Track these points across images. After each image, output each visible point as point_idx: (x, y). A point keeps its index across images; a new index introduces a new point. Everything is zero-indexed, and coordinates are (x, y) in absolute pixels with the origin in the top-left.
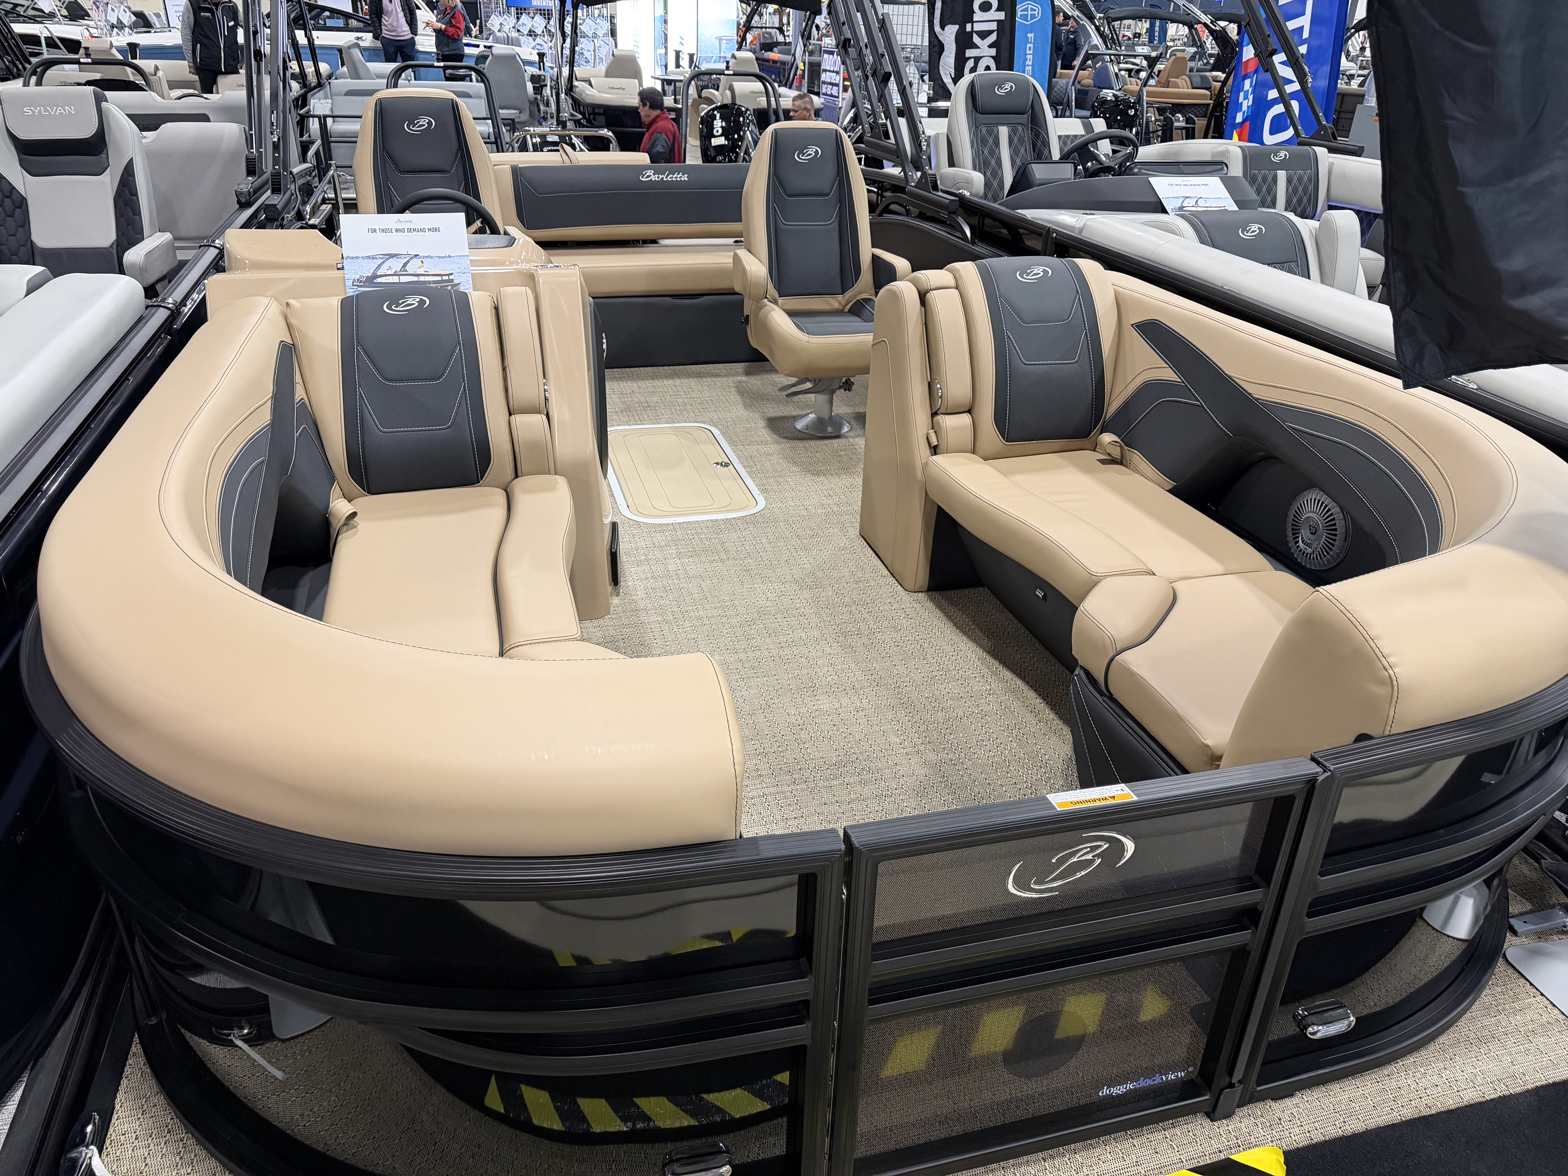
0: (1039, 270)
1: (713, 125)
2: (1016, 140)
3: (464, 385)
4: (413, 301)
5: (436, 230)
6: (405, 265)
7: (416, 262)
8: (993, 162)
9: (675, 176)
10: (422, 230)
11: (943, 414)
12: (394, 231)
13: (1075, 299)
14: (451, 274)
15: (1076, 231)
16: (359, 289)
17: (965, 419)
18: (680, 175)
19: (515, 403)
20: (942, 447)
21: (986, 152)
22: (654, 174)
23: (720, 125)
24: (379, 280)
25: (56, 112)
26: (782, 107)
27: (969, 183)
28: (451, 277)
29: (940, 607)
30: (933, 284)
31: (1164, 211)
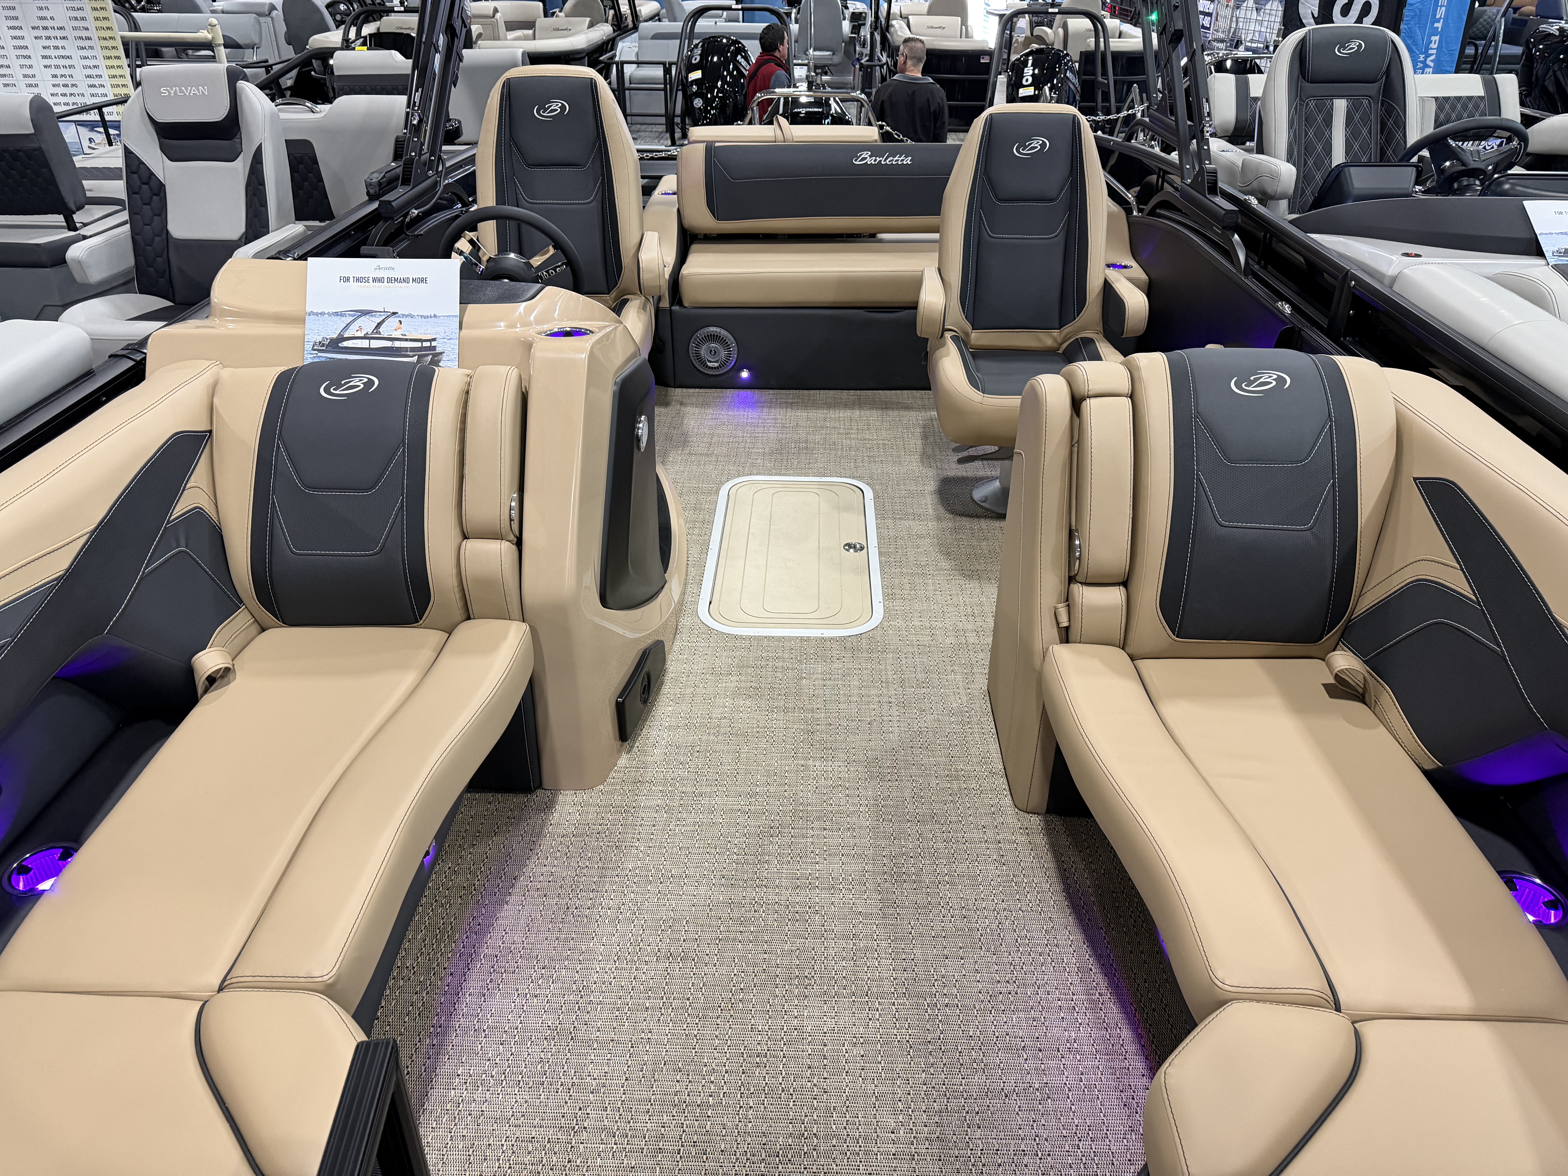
0: (1270, 378)
1: (1023, 73)
2: (1357, 117)
3: (402, 500)
4: (358, 382)
5: (423, 280)
6: (379, 325)
7: (393, 322)
8: (1319, 147)
9: (896, 158)
10: (406, 280)
11: (1081, 583)
12: (371, 281)
13: (1324, 427)
14: (434, 340)
15: (1387, 281)
16: (320, 354)
17: (1115, 596)
18: (902, 158)
19: (469, 527)
20: (1074, 633)
21: (1311, 134)
22: (870, 156)
23: (1031, 72)
24: (346, 344)
25: (190, 93)
26: (1112, 49)
27: (1275, 176)
28: (434, 344)
29: (1054, 847)
30: (1094, 388)
31: (1539, 253)
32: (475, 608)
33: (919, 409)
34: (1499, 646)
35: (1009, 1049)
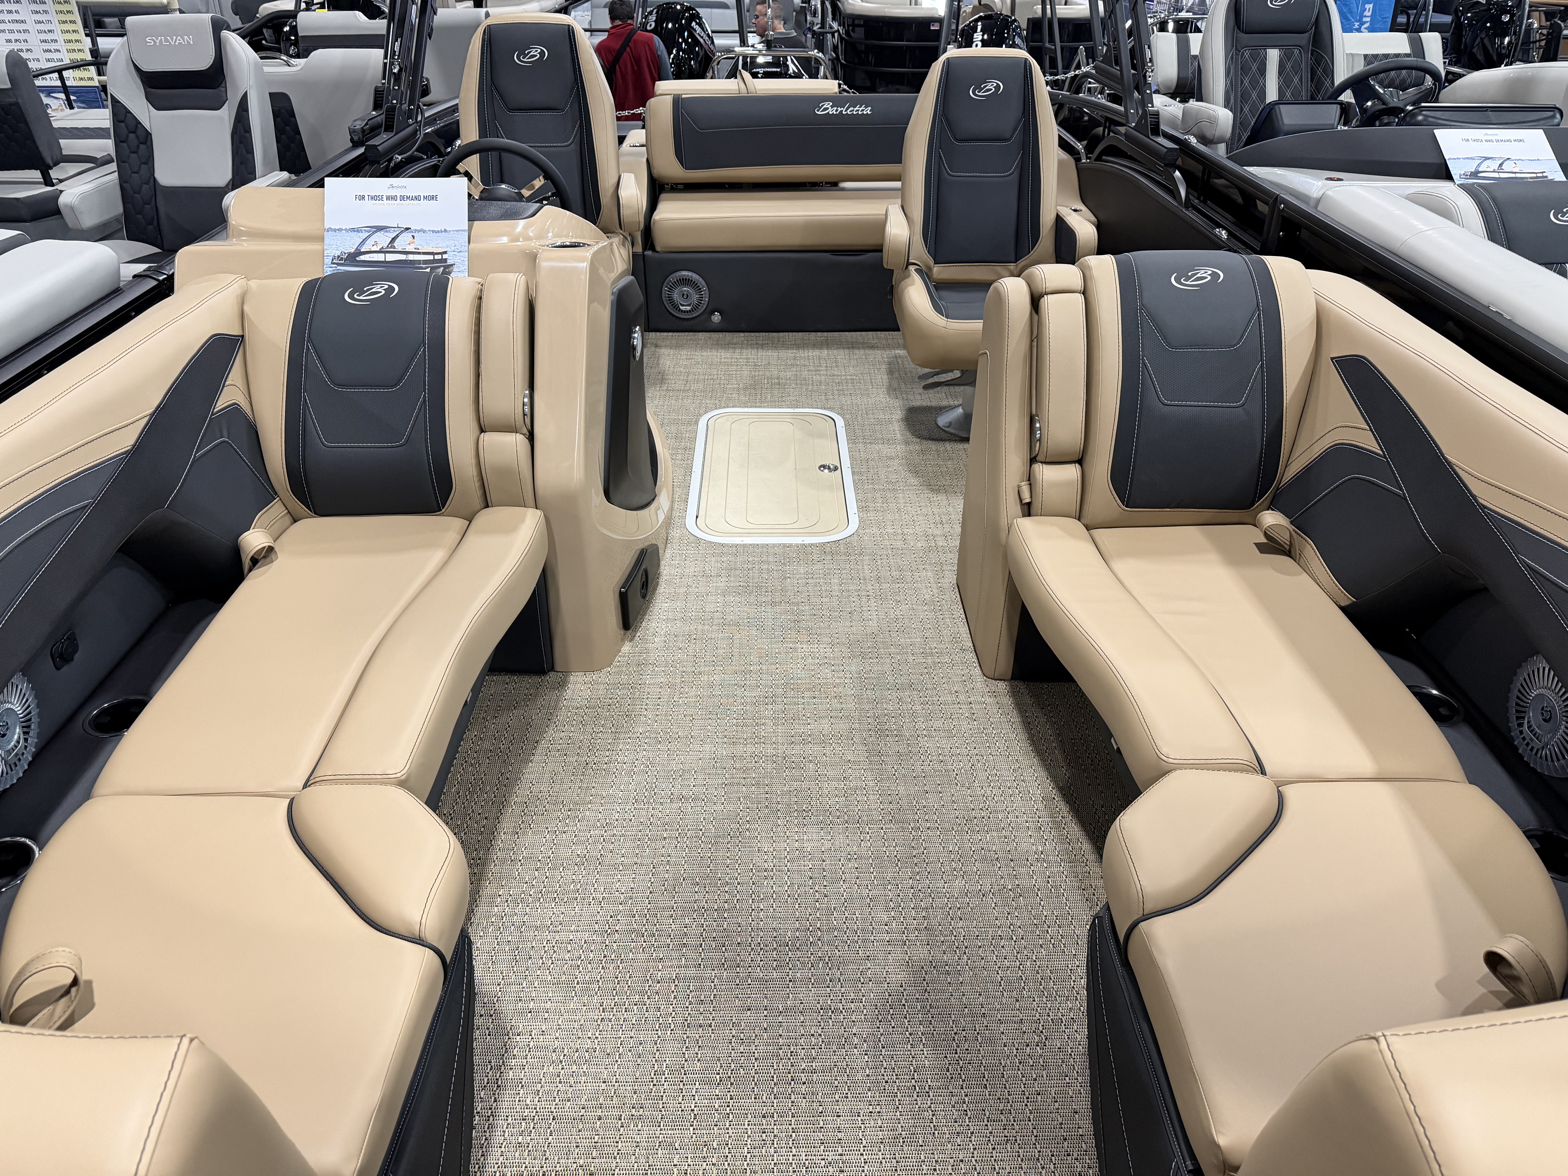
0: (1205, 274)
1: (972, 38)
2: (1289, 66)
3: (425, 396)
4: (380, 289)
5: (433, 198)
6: (394, 240)
7: (406, 236)
8: (1254, 95)
9: (857, 109)
10: (417, 198)
11: (1042, 462)
12: (385, 199)
13: (1253, 315)
14: (445, 253)
15: (1312, 203)
16: (339, 268)
17: (1072, 472)
18: (862, 108)
19: (486, 420)
20: (1035, 508)
21: (1246, 82)
22: (832, 107)
23: (980, 38)
24: (362, 258)
25: (175, 42)
26: (1058, 16)
27: (1213, 121)
28: (445, 256)
29: (1020, 707)
30: (1051, 285)
31: (1449, 177)
32: (493, 496)
33: (884, 348)
34: (1401, 489)
35: (984, 859)
